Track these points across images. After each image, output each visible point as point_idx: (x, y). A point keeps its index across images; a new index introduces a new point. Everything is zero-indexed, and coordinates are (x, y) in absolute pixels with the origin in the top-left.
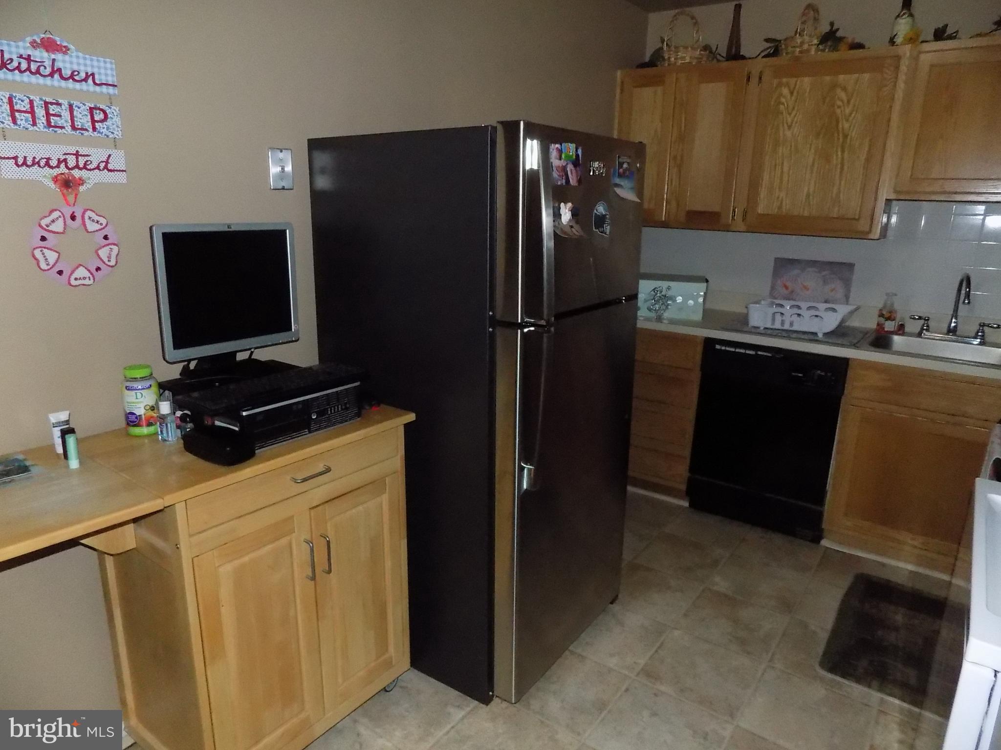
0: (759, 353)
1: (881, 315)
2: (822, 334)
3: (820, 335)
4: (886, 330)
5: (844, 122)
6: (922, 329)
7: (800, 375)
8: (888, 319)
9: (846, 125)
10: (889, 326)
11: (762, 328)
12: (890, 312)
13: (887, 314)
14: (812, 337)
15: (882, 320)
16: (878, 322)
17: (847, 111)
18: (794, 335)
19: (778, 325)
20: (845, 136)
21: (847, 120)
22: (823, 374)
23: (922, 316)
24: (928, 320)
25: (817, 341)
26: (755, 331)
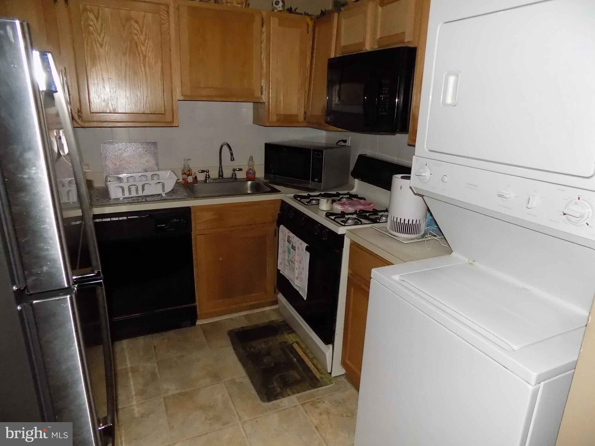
0: (129, 217)
1: (184, 174)
2: (164, 194)
3: (164, 195)
4: (189, 182)
5: (142, 45)
6: (206, 177)
7: (163, 225)
8: (189, 175)
9: (144, 49)
10: (190, 179)
11: (121, 199)
12: (189, 171)
13: (187, 172)
14: (159, 198)
15: (185, 176)
16: (183, 178)
17: (142, 38)
18: (148, 199)
19: (134, 194)
20: (145, 57)
21: (143, 45)
22: (178, 220)
23: (204, 170)
24: (208, 172)
25: (165, 200)
26: (117, 202)
